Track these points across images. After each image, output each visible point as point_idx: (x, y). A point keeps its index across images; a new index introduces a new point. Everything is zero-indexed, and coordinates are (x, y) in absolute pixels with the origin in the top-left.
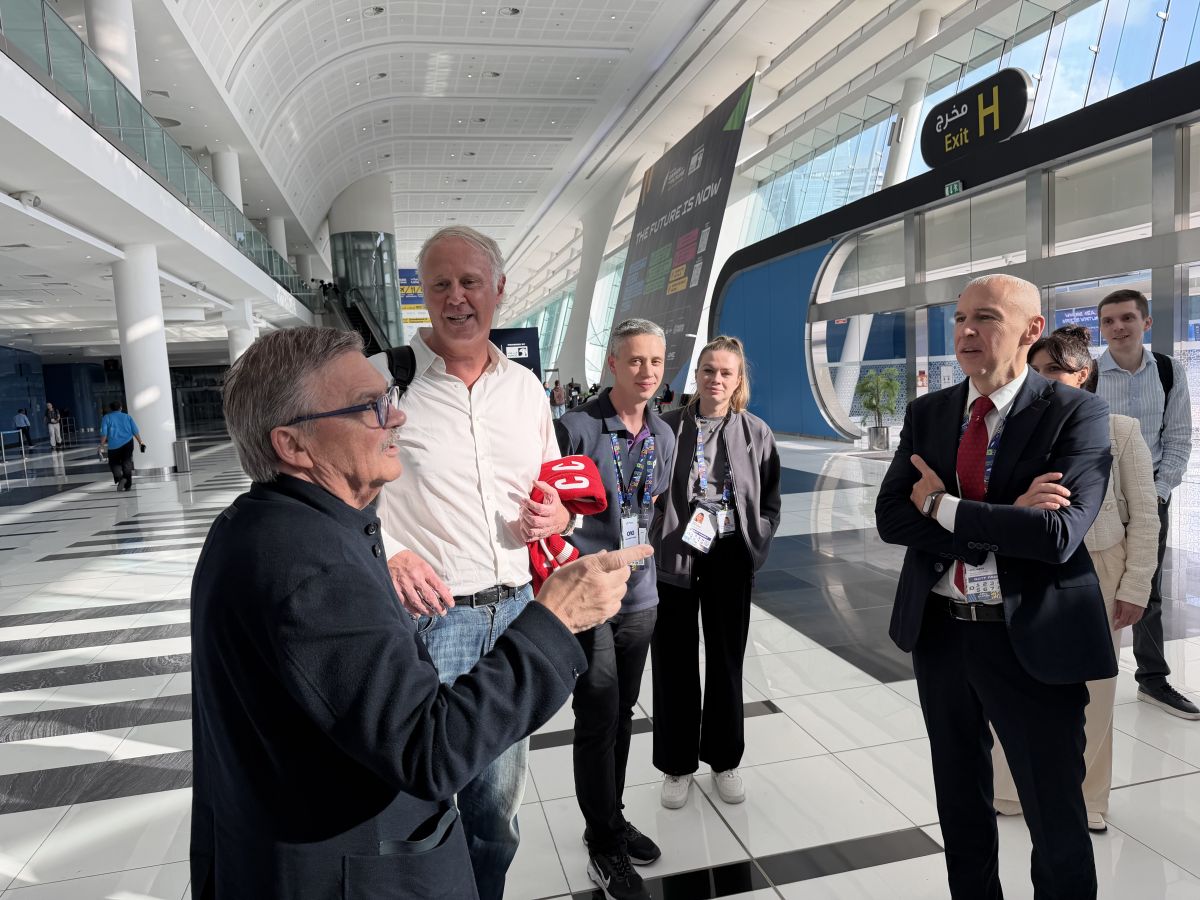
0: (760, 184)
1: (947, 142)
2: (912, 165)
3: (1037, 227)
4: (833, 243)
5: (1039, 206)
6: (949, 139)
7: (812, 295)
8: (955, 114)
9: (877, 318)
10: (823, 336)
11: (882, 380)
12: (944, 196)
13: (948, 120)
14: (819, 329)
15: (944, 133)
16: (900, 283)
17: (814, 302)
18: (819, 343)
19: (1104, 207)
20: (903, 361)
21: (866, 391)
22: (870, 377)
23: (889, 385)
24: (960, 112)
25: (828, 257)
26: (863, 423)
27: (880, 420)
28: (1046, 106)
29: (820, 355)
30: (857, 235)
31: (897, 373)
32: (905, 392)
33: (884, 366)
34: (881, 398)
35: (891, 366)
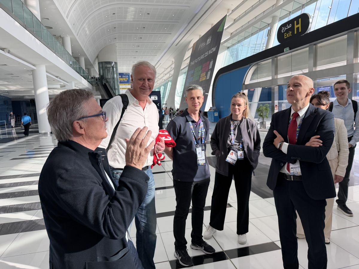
0: (228, 48)
1: (285, 36)
2: (274, 42)
3: (312, 62)
4: (250, 66)
5: (312, 55)
6: (286, 34)
7: (243, 82)
8: (288, 27)
9: (263, 89)
11: (264, 108)
12: (284, 52)
13: (285, 29)
14: (246, 92)
15: (284, 33)
16: (270, 78)
17: (244, 84)
19: (332, 56)
20: (270, 102)
21: (259, 111)
22: (261, 107)
23: (266, 109)
24: (289, 26)
25: (248, 70)
26: (258, 120)
27: (263, 120)
28: (315, 25)
30: (257, 64)
31: (269, 105)
32: (271, 111)
33: (265, 104)
34: (264, 113)
35: (267, 103)
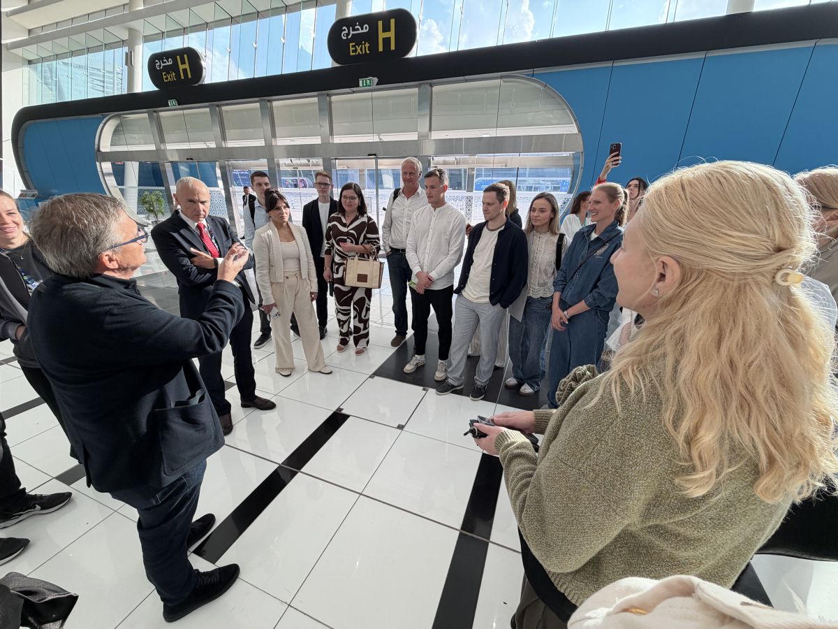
0: (30, 62)
3: (217, 130)
4: (104, 118)
7: (96, 146)
9: (142, 166)
10: (111, 171)
11: (154, 198)
14: (107, 167)
16: (153, 147)
17: (99, 150)
18: (109, 174)
20: (163, 188)
21: (146, 203)
22: (147, 195)
23: (158, 200)
25: (101, 125)
26: (148, 218)
27: (157, 217)
29: (111, 181)
30: (119, 116)
31: (161, 194)
32: (167, 204)
33: (153, 190)
34: (155, 206)
35: (157, 190)
